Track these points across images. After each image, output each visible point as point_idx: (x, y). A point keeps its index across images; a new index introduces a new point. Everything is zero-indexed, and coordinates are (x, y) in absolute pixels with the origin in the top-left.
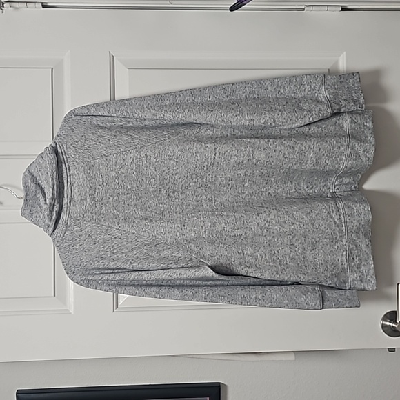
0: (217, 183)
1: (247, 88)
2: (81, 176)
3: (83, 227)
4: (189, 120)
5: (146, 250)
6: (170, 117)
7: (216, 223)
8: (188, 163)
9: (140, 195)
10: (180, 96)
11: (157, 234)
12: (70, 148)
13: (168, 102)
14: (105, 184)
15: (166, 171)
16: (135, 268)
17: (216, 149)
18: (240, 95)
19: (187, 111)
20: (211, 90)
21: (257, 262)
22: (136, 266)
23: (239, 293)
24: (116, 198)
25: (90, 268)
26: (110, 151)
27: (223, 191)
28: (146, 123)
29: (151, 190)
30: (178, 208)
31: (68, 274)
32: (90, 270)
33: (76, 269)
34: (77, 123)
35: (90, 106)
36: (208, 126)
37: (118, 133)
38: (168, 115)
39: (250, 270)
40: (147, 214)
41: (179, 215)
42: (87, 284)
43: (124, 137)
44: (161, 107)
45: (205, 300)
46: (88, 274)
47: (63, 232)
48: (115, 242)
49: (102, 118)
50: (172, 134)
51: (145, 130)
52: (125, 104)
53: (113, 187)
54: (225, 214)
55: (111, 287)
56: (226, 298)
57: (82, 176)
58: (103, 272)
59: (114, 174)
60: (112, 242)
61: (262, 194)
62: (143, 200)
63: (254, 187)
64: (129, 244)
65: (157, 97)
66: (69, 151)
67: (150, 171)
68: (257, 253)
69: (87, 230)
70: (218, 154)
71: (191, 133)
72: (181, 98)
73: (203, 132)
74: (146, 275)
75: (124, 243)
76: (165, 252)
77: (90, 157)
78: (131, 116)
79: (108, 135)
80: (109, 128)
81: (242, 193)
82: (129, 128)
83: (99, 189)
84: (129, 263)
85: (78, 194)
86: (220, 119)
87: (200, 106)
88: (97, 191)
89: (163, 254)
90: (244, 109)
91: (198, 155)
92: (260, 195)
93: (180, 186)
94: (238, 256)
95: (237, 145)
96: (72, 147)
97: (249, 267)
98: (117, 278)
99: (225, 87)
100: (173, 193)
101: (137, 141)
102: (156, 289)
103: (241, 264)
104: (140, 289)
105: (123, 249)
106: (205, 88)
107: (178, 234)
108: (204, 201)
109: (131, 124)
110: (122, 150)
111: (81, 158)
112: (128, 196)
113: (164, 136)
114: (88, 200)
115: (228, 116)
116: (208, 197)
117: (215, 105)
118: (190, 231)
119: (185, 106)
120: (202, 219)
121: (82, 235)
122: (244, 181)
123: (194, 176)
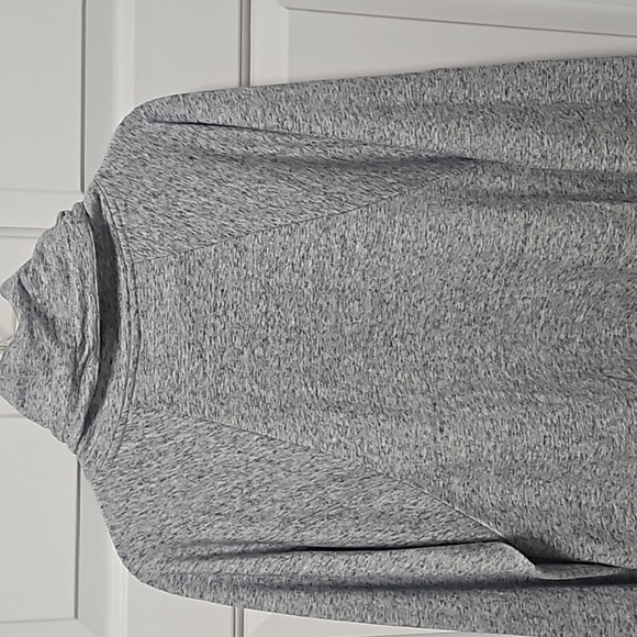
0: (512, 314)
1: (599, 76)
2: (166, 291)
3: (169, 432)
4: (455, 149)
5: (334, 492)
6: (406, 138)
7: (522, 424)
8: (449, 261)
9: (319, 343)
10: (432, 85)
11: (370, 451)
12: (135, 211)
13: (402, 99)
14: (230, 313)
15: (391, 281)
16: (307, 543)
17: (527, 226)
18: (582, 91)
19: (453, 125)
20: (512, 74)
21: (614, 525)
22: (311, 537)
23: (574, 607)
24: (259, 351)
25: (187, 541)
26: (245, 224)
27: (524, 335)
28: (338, 151)
29: (347, 330)
30: (416, 379)
31: (124, 558)
32: (184, 547)
33: (149, 545)
34: (155, 141)
35: (194, 96)
36: (497, 168)
37: (268, 175)
38: (403, 133)
39: (600, 549)
40: (338, 394)
41: (421, 398)
42: (179, 585)
43: (285, 188)
44: (386, 111)
45: (492, 626)
46: (180, 559)
47: (115, 445)
48: (256, 473)
49: (223, 132)
50: (409, 183)
51: (337, 170)
52: (288, 97)
53: (253, 321)
54: (542, 398)
55: (242, 593)
56: (545, 622)
57: (170, 291)
58: (217, 550)
59: (254, 287)
60: (249, 470)
61: (616, 343)
62: (327, 356)
63: (598, 325)
64: (294, 477)
65: (372, 83)
66: (136, 221)
67: (349, 281)
68: (613, 502)
69: (180, 438)
70: (532, 241)
71: (456, 183)
72: (436, 90)
73: (485, 182)
74: (342, 566)
75: (281, 475)
76: (384, 499)
77: (193, 240)
78: (305, 130)
79: (240, 179)
80: (243, 161)
81: (568, 341)
82: (295, 163)
83: (214, 326)
84: (291, 529)
85: (159, 339)
86: (536, 152)
87: (484, 115)
88: (210, 332)
89: (378, 504)
90: (598, 129)
91: (480, 242)
92: (611, 344)
93: (422, 322)
94: (566, 510)
95: (582, 219)
96: (141, 209)
97: (597, 541)
98: (263, 571)
99: (546, 69)
100: (403, 339)
101: (318, 198)
102: (362, 599)
103: (576, 532)
104: (320, 598)
105: (275, 490)
106: (496, 68)
107: (424, 453)
108: (478, 360)
109: (297, 153)
110: (278, 221)
111: (167, 240)
112: (290, 345)
113: (388, 187)
114: (186, 357)
115: (559, 145)
116: (489, 349)
117: (524, 115)
118: (455, 445)
119: (447, 111)
120: (485, 412)
121: (166, 453)
122: (577, 309)
123: (459, 294)
